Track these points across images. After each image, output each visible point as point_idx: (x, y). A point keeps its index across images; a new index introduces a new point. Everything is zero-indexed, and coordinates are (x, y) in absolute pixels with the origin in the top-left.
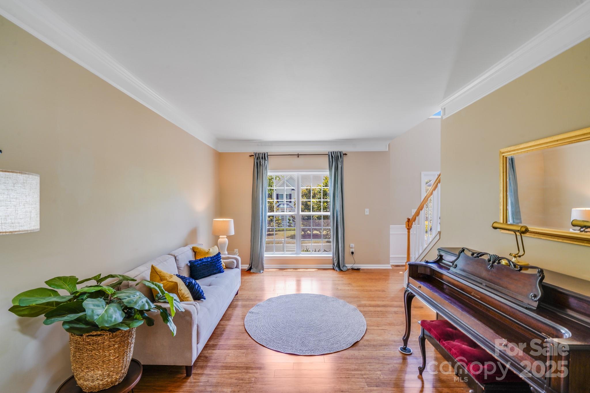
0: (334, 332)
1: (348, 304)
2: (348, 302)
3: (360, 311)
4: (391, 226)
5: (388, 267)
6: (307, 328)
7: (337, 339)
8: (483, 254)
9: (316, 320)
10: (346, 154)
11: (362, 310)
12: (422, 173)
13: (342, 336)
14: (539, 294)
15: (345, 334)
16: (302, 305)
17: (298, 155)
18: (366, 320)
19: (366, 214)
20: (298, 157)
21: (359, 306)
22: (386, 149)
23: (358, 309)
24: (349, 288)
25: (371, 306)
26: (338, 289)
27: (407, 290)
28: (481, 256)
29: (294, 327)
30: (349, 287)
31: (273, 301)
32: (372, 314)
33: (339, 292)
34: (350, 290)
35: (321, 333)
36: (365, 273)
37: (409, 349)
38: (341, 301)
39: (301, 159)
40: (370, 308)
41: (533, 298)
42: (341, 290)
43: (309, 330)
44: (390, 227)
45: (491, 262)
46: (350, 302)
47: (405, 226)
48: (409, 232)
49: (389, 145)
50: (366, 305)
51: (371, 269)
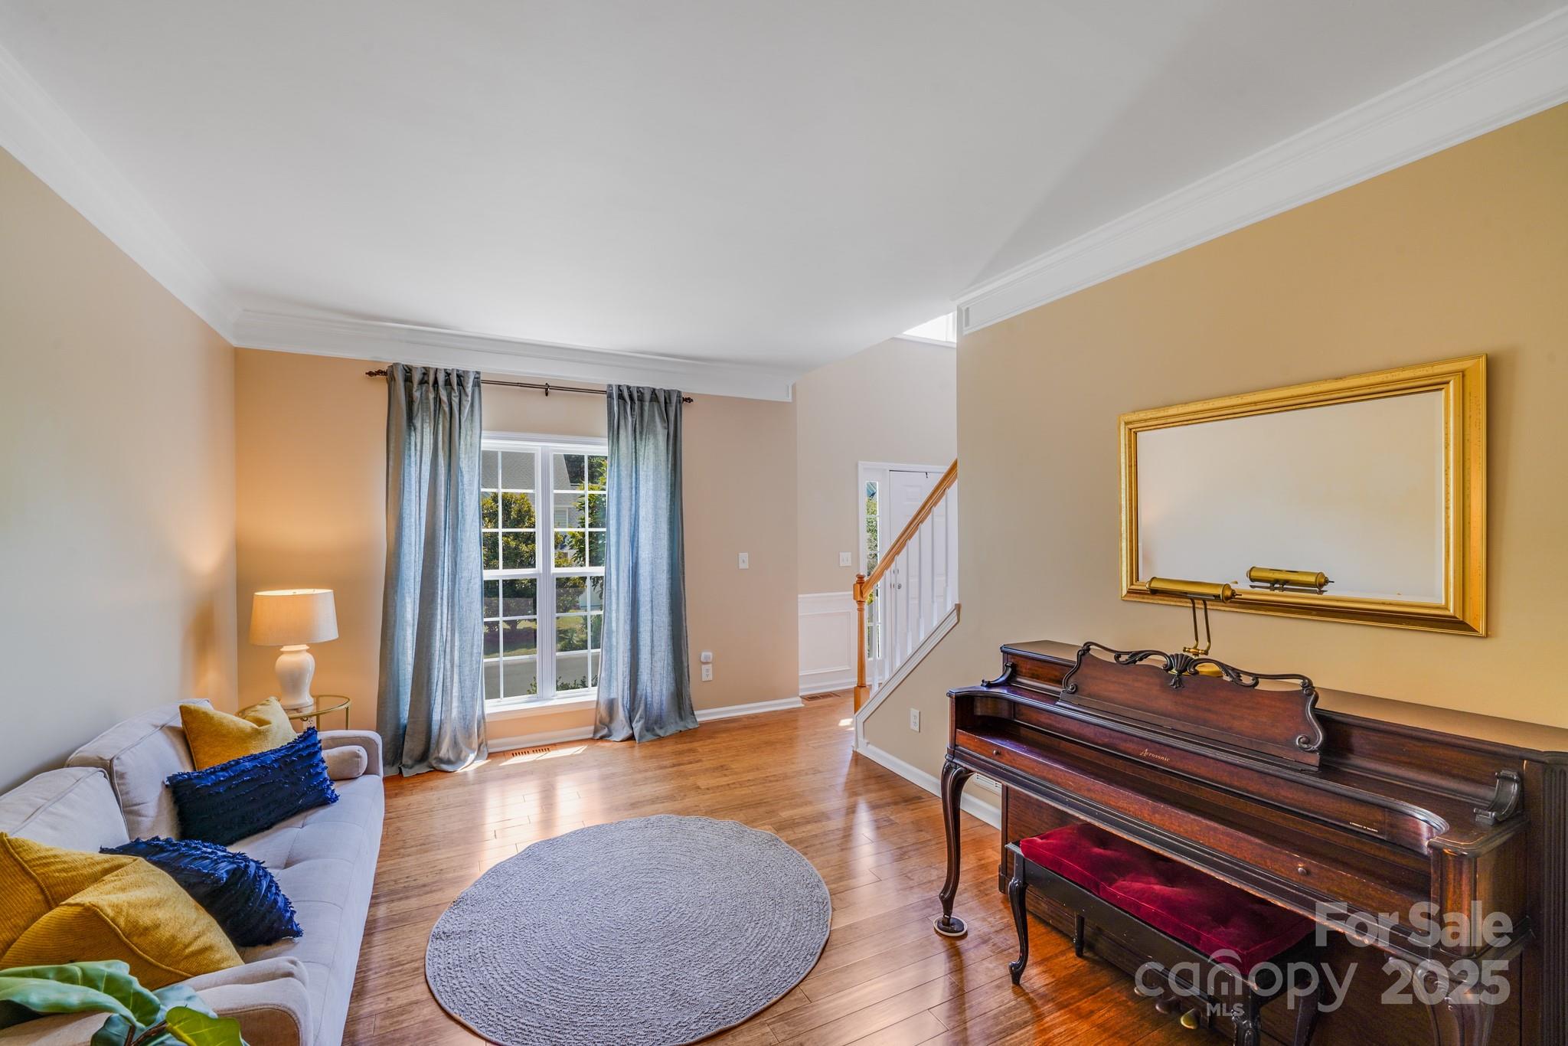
0: (750, 929)
1: (747, 828)
2: (746, 824)
3: (788, 842)
4: (800, 596)
5: (796, 703)
6: (666, 939)
7: (770, 949)
8: (1146, 654)
9: (680, 905)
10: (689, 400)
11: (791, 838)
12: (862, 465)
13: (779, 935)
14: (1316, 735)
15: (784, 924)
16: (616, 864)
17: (547, 389)
18: (816, 866)
19: (742, 566)
20: (547, 395)
21: (780, 828)
22: (788, 396)
23: (780, 837)
24: (726, 779)
25: (808, 822)
26: (699, 788)
27: (953, 765)
28: (1141, 659)
29: (621, 950)
30: (725, 775)
31: (511, 872)
32: (822, 843)
33: (706, 797)
34: (734, 783)
35: (714, 943)
36: (745, 727)
37: (958, 920)
38: (727, 824)
39: (556, 401)
40: (809, 827)
41: (1306, 746)
42: (708, 789)
43: (673, 947)
44: (799, 600)
45: (1174, 671)
46: (751, 822)
47: (852, 593)
48: (861, 610)
49: (794, 387)
50: (797, 821)
51: (756, 716)
